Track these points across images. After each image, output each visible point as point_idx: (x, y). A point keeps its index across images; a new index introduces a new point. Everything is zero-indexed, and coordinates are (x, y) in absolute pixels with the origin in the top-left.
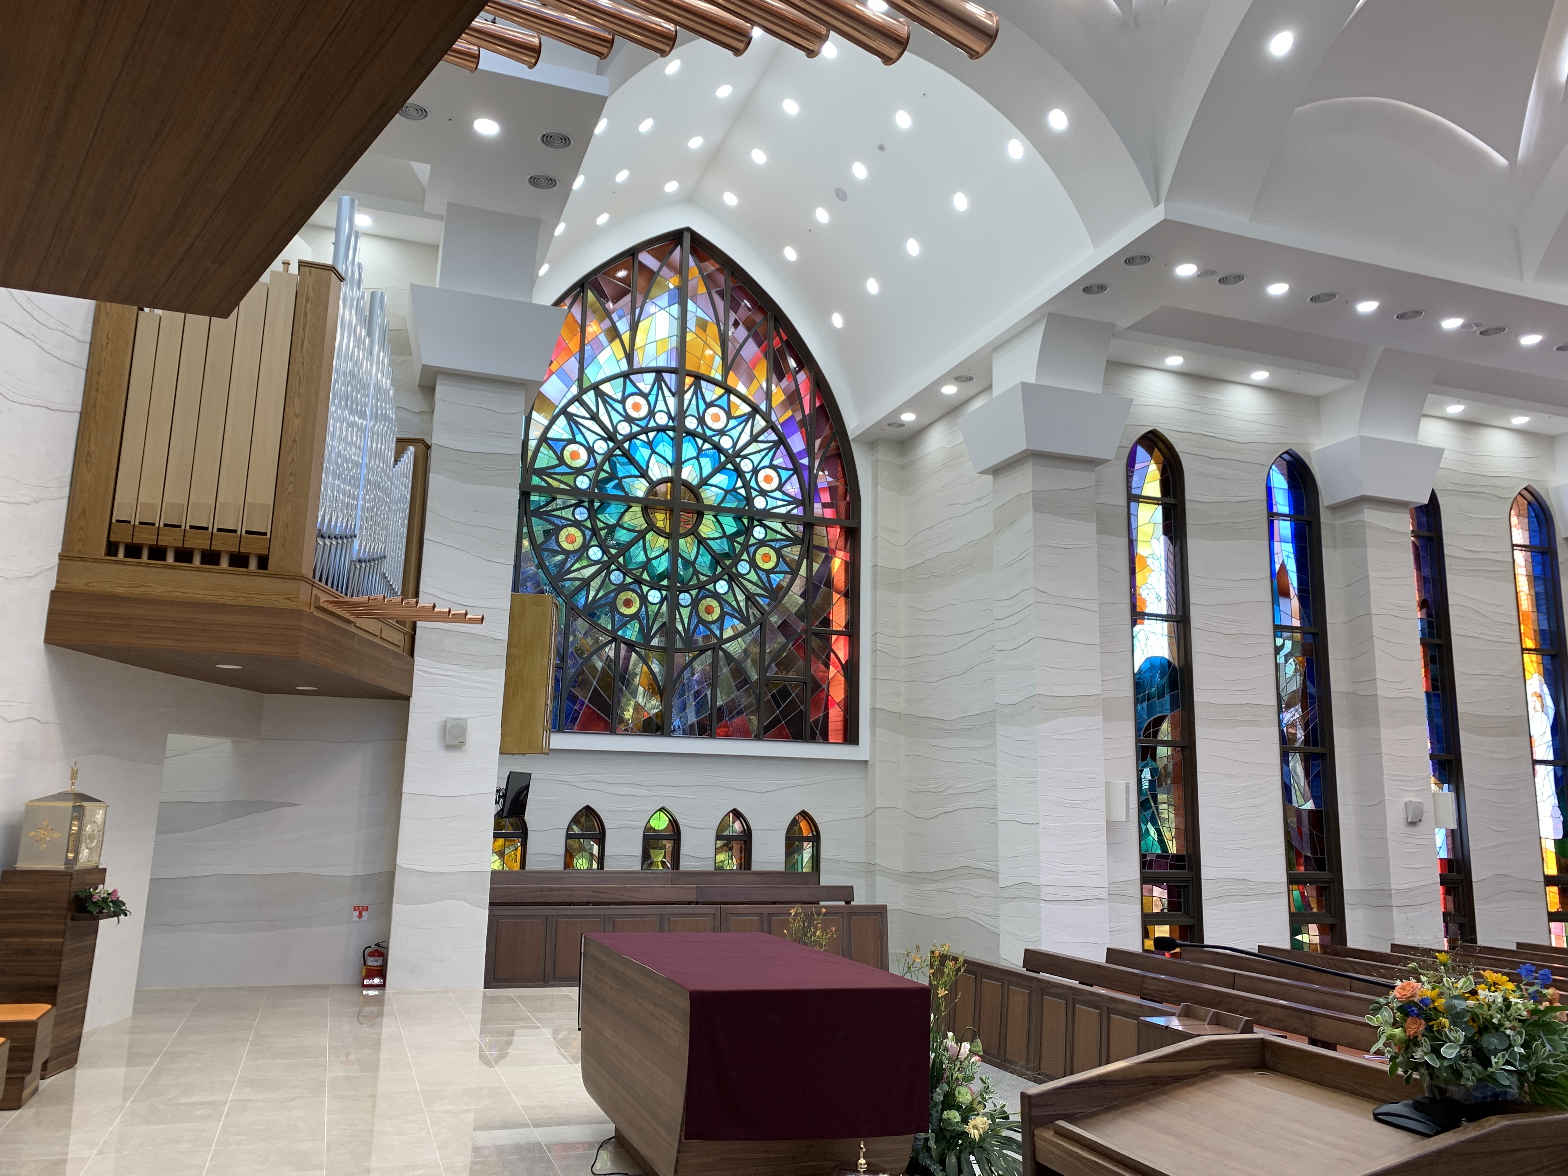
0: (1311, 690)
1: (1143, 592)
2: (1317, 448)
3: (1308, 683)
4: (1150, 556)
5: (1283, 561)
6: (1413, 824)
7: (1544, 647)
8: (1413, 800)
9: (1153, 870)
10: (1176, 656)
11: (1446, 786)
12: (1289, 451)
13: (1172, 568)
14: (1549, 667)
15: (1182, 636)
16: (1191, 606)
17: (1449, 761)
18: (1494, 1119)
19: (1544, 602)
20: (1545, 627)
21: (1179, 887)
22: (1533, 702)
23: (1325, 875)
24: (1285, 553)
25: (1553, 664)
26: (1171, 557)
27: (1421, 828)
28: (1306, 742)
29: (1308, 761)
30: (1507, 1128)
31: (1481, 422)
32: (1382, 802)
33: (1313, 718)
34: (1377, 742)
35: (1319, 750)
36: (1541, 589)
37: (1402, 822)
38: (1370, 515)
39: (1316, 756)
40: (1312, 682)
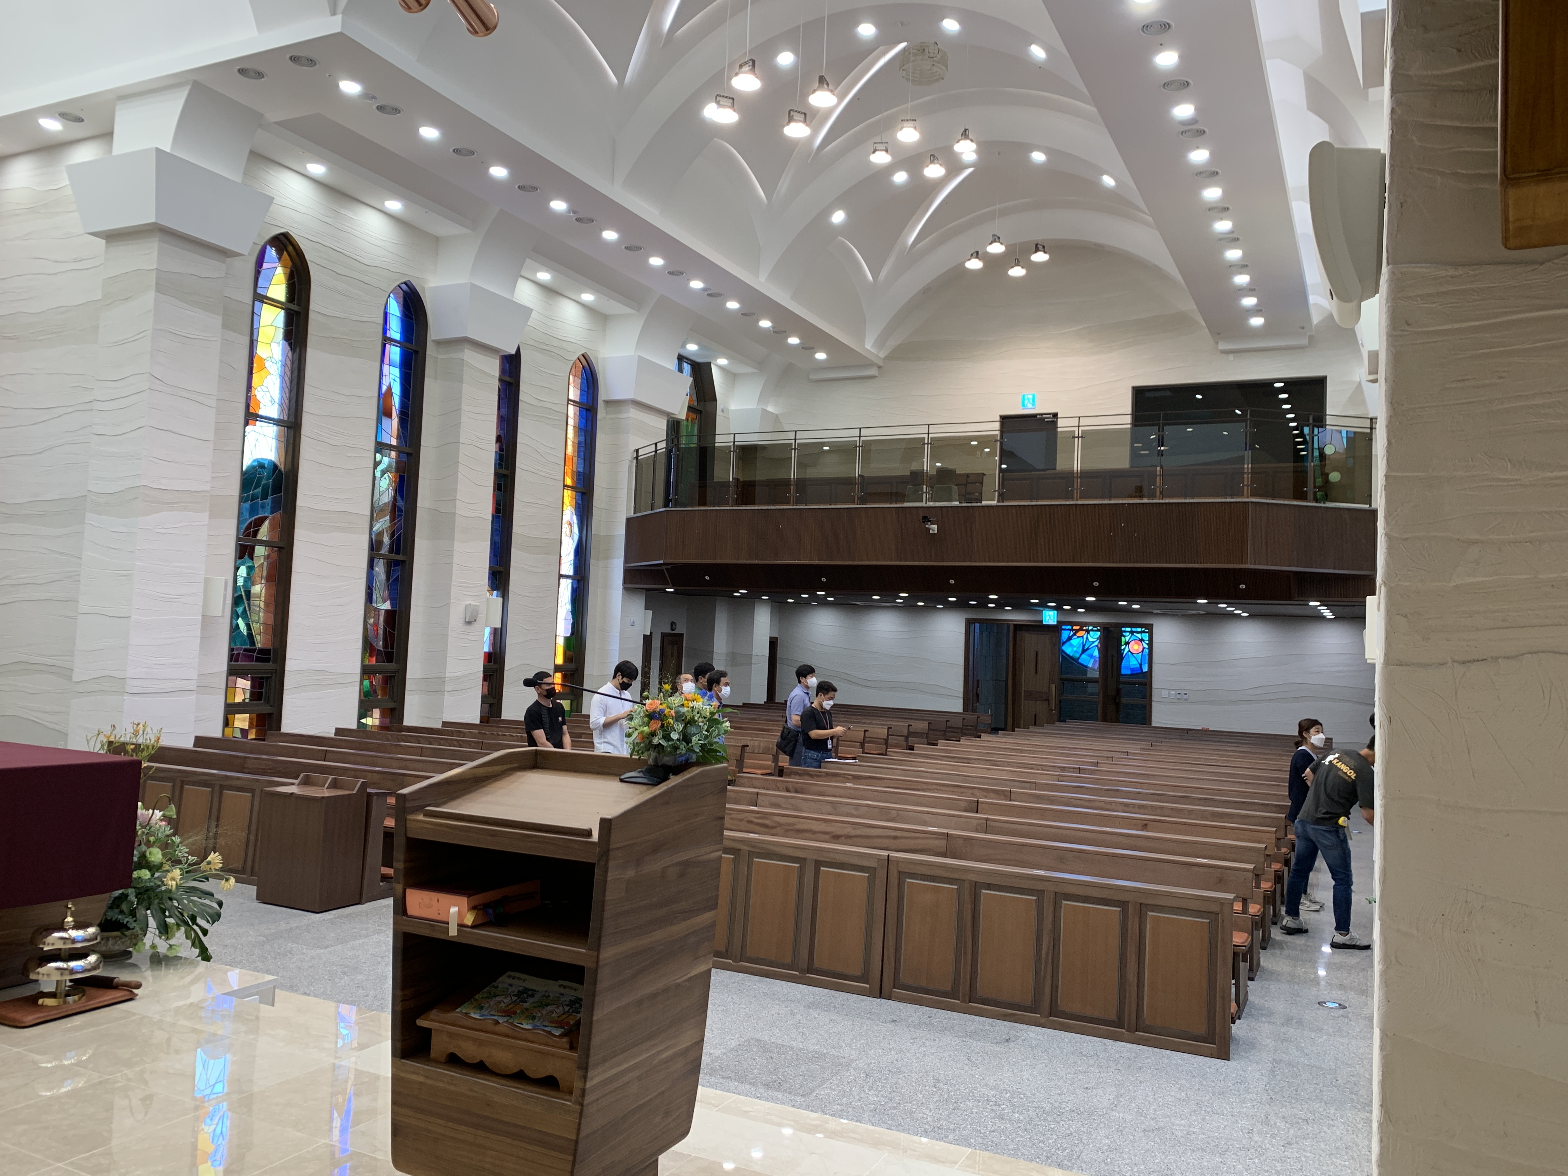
0: (400, 503)
1: (259, 393)
2: (432, 285)
3: (398, 498)
4: (269, 359)
5: (390, 384)
6: (469, 623)
7: (579, 486)
8: (473, 603)
9: (239, 663)
10: (283, 460)
11: (495, 592)
12: (408, 283)
13: (289, 373)
14: (580, 502)
15: (291, 441)
16: (304, 414)
17: (500, 572)
18: (695, 768)
19: (583, 449)
20: (581, 470)
21: (262, 678)
22: (566, 528)
23: (392, 666)
24: (393, 377)
25: (583, 499)
26: (289, 363)
27: (475, 626)
28: (391, 550)
29: (391, 565)
30: (701, 772)
31: (560, 292)
32: (448, 605)
33: (399, 529)
34: (450, 554)
35: (400, 557)
36: (582, 439)
37: (462, 621)
38: (469, 356)
39: (397, 563)
40: (402, 497)
